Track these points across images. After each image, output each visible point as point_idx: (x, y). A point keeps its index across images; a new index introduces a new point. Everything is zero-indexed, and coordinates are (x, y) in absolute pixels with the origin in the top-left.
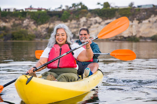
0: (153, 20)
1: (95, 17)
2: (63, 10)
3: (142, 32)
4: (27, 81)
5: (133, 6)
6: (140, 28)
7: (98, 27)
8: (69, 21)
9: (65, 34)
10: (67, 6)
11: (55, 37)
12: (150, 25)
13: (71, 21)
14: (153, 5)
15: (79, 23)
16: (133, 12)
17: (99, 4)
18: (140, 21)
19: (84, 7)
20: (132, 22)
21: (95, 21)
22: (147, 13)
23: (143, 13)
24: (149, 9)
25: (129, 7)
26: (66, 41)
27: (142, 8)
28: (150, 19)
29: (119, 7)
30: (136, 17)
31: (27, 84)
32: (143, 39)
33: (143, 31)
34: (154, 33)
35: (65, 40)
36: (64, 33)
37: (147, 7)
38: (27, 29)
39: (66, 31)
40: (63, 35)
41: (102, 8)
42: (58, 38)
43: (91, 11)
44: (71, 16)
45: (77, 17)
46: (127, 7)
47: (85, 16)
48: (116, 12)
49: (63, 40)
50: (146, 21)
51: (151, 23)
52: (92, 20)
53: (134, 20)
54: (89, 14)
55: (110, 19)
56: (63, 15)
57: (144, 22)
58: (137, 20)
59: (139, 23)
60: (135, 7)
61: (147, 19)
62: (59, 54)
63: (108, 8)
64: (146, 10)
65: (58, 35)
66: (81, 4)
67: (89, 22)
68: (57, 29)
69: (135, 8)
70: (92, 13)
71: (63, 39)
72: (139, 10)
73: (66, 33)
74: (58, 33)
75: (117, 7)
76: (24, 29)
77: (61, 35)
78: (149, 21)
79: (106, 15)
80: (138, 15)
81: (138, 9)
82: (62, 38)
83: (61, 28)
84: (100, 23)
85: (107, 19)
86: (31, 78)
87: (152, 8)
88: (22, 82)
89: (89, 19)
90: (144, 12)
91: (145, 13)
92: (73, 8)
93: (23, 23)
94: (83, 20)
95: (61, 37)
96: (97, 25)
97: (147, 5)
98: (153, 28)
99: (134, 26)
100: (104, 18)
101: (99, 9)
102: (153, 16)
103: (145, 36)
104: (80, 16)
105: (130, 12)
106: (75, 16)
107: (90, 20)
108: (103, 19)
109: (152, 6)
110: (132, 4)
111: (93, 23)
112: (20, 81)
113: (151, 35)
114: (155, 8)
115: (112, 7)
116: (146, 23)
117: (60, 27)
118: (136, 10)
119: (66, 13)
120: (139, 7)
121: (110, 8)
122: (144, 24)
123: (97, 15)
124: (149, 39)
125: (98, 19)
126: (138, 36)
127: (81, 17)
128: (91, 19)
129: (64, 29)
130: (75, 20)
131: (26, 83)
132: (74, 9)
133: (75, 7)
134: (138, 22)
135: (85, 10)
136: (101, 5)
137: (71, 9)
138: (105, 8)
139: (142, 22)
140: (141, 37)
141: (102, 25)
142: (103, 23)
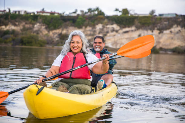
0: (175, 30)
1: (112, 24)
2: (78, 15)
3: (162, 43)
4: (37, 92)
5: (154, 14)
6: (160, 38)
7: (114, 35)
8: (84, 27)
9: (81, 42)
10: (82, 11)
11: (70, 44)
12: (172, 36)
13: (86, 27)
14: (176, 14)
15: (94, 30)
16: (154, 20)
17: (117, 10)
18: (161, 31)
19: (101, 13)
20: (152, 32)
21: (112, 29)
22: (169, 23)
23: (165, 23)
24: (171, 18)
25: (149, 15)
26: (82, 49)
27: (164, 16)
28: (172, 30)
29: (138, 15)
30: (156, 26)
31: (37, 95)
32: (163, 51)
33: (164, 42)
34: (175, 44)
35: (80, 49)
36: (80, 40)
37: (169, 16)
38: (38, 33)
39: (82, 39)
40: (78, 43)
41: (121, 15)
42: (73, 46)
43: (108, 18)
44: (87, 22)
45: (93, 24)
46: (147, 15)
47: (102, 23)
48: (136, 20)
50: (168, 32)
51: (173, 34)
52: (109, 28)
53: (154, 29)
54: (106, 21)
55: (129, 27)
56: (78, 20)
57: (165, 32)
58: (158, 29)
59: (159, 33)
60: (156, 15)
61: (169, 29)
63: (127, 15)
64: (168, 19)
65: (73, 43)
66: (97, 9)
67: (105, 30)
68: (73, 36)
69: (156, 17)
70: (109, 20)
71: (78, 47)
72: (161, 19)
75: (136, 14)
76: (35, 34)
77: (76, 43)
78: (171, 32)
79: (124, 23)
80: (159, 25)
81: (159, 18)
83: (77, 35)
84: (117, 31)
85: (125, 27)
86: (42, 89)
87: (174, 18)
88: (32, 92)
89: (106, 26)
90: (166, 21)
91: (167, 23)
92: (89, 13)
93: (33, 27)
94: (99, 27)
95: (76, 45)
96: (114, 33)
97: (169, 14)
98: (174, 40)
99: (154, 36)
100: (122, 26)
101: (117, 15)
102: (175, 26)
103: (166, 47)
104: (96, 22)
105: (150, 21)
106: (90, 23)
107: (107, 28)
108: (120, 27)
109: (175, 16)
110: (153, 12)
111: (110, 31)
112: (30, 91)
113: (172, 47)
114: (178, 17)
115: (131, 14)
116: (167, 34)
118: (157, 18)
119: (81, 18)
120: (160, 15)
121: (129, 15)
122: (165, 34)
123: (114, 22)
124: (170, 51)
125: (115, 26)
126: (158, 47)
127: (97, 24)
128: (108, 26)
129: (80, 37)
130: (90, 26)
131: (36, 93)
132: (89, 15)
133: (91, 12)
134: (158, 31)
135: (101, 16)
136: (120, 12)
137: (86, 14)
138: (123, 15)
139: (162, 32)
140: (161, 49)
141: (119, 34)
142: (121, 31)
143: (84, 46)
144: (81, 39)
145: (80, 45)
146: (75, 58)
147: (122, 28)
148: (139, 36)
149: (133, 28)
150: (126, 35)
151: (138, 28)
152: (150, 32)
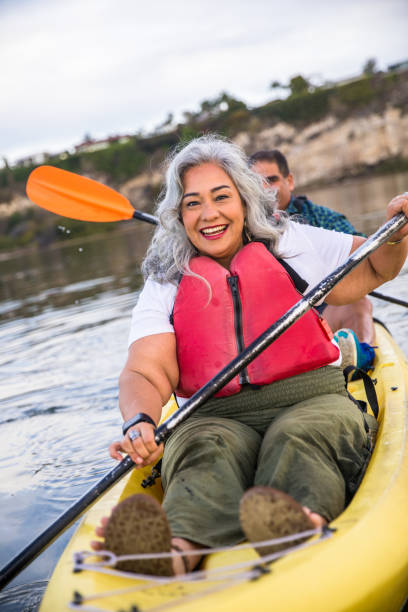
1: (273, 125)
2: (180, 126)
5: (376, 70)
9: (231, 190)
10: (187, 114)
11: (181, 220)
16: (379, 86)
17: (275, 85)
18: (405, 107)
19: (236, 106)
20: (383, 116)
21: (274, 139)
25: (364, 77)
27: (403, 68)
29: (335, 83)
30: (388, 100)
35: (238, 227)
36: (227, 182)
40: (221, 197)
41: (290, 98)
42: (199, 220)
43: (258, 112)
47: (244, 130)
48: (331, 98)
49: (227, 226)
52: (267, 138)
53: (384, 108)
54: (255, 121)
55: (318, 121)
58: (396, 106)
59: (402, 116)
60: (380, 73)
62: (231, 308)
63: (304, 91)
65: (195, 203)
66: (225, 98)
67: (258, 145)
68: (184, 170)
69: (383, 76)
70: (263, 117)
72: (396, 78)
73: (237, 186)
74: (189, 190)
77: (208, 201)
79: (303, 113)
80: (395, 93)
81: (391, 77)
82: (222, 215)
84: (290, 141)
85: (307, 123)
89: (257, 136)
92: (205, 116)
94: (241, 141)
95: (211, 210)
96: (284, 147)
99: (390, 129)
100: (300, 121)
101: (279, 100)
104: (231, 131)
105: (370, 91)
107: (261, 139)
108: (296, 126)
110: (370, 65)
111: (269, 144)
115: (317, 89)
117: (195, 156)
118: (386, 80)
120: (392, 68)
121: (311, 91)
123: (276, 118)
125: (282, 129)
128: (264, 134)
129: (224, 165)
132: (208, 118)
133: (210, 110)
134: (398, 112)
135: (239, 113)
136: (284, 87)
137: (199, 119)
138: (296, 96)
141: (298, 145)
142: (300, 139)
143: (256, 210)
144: (230, 177)
145: (232, 207)
146: (234, 282)
147: (300, 127)
148: (352, 136)
149: (330, 121)
150: (317, 145)
151: (342, 118)
152: (376, 120)
